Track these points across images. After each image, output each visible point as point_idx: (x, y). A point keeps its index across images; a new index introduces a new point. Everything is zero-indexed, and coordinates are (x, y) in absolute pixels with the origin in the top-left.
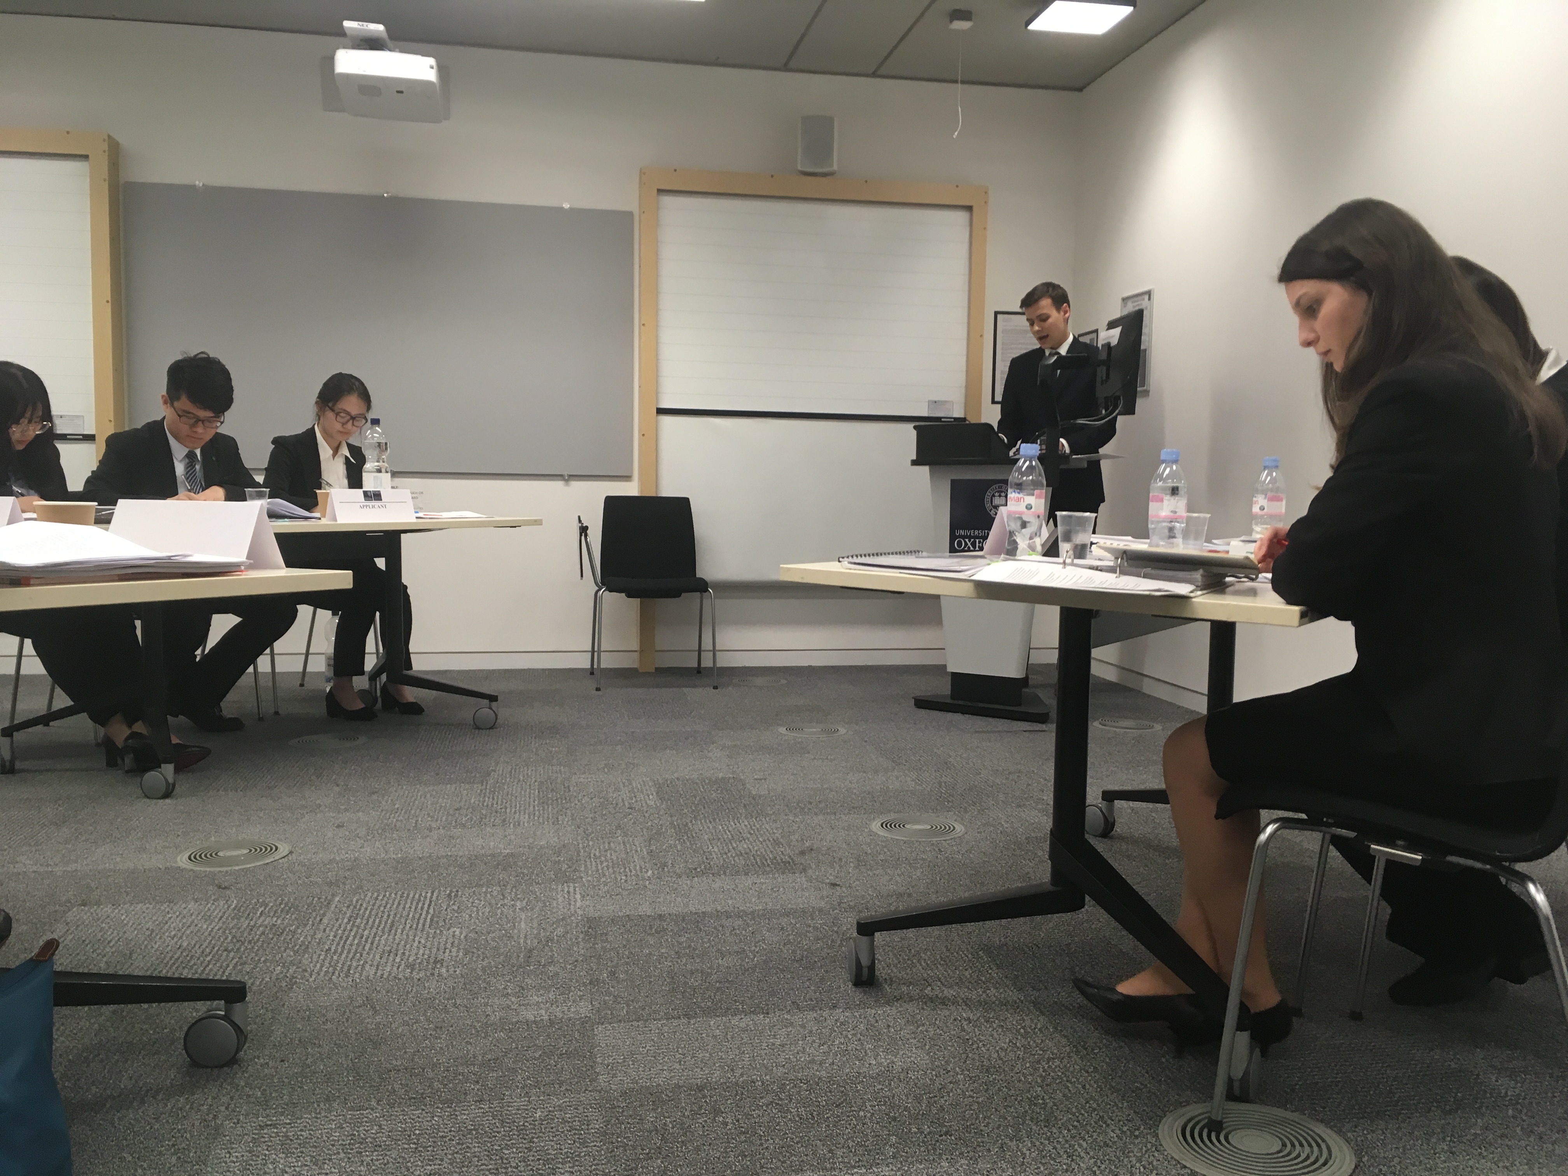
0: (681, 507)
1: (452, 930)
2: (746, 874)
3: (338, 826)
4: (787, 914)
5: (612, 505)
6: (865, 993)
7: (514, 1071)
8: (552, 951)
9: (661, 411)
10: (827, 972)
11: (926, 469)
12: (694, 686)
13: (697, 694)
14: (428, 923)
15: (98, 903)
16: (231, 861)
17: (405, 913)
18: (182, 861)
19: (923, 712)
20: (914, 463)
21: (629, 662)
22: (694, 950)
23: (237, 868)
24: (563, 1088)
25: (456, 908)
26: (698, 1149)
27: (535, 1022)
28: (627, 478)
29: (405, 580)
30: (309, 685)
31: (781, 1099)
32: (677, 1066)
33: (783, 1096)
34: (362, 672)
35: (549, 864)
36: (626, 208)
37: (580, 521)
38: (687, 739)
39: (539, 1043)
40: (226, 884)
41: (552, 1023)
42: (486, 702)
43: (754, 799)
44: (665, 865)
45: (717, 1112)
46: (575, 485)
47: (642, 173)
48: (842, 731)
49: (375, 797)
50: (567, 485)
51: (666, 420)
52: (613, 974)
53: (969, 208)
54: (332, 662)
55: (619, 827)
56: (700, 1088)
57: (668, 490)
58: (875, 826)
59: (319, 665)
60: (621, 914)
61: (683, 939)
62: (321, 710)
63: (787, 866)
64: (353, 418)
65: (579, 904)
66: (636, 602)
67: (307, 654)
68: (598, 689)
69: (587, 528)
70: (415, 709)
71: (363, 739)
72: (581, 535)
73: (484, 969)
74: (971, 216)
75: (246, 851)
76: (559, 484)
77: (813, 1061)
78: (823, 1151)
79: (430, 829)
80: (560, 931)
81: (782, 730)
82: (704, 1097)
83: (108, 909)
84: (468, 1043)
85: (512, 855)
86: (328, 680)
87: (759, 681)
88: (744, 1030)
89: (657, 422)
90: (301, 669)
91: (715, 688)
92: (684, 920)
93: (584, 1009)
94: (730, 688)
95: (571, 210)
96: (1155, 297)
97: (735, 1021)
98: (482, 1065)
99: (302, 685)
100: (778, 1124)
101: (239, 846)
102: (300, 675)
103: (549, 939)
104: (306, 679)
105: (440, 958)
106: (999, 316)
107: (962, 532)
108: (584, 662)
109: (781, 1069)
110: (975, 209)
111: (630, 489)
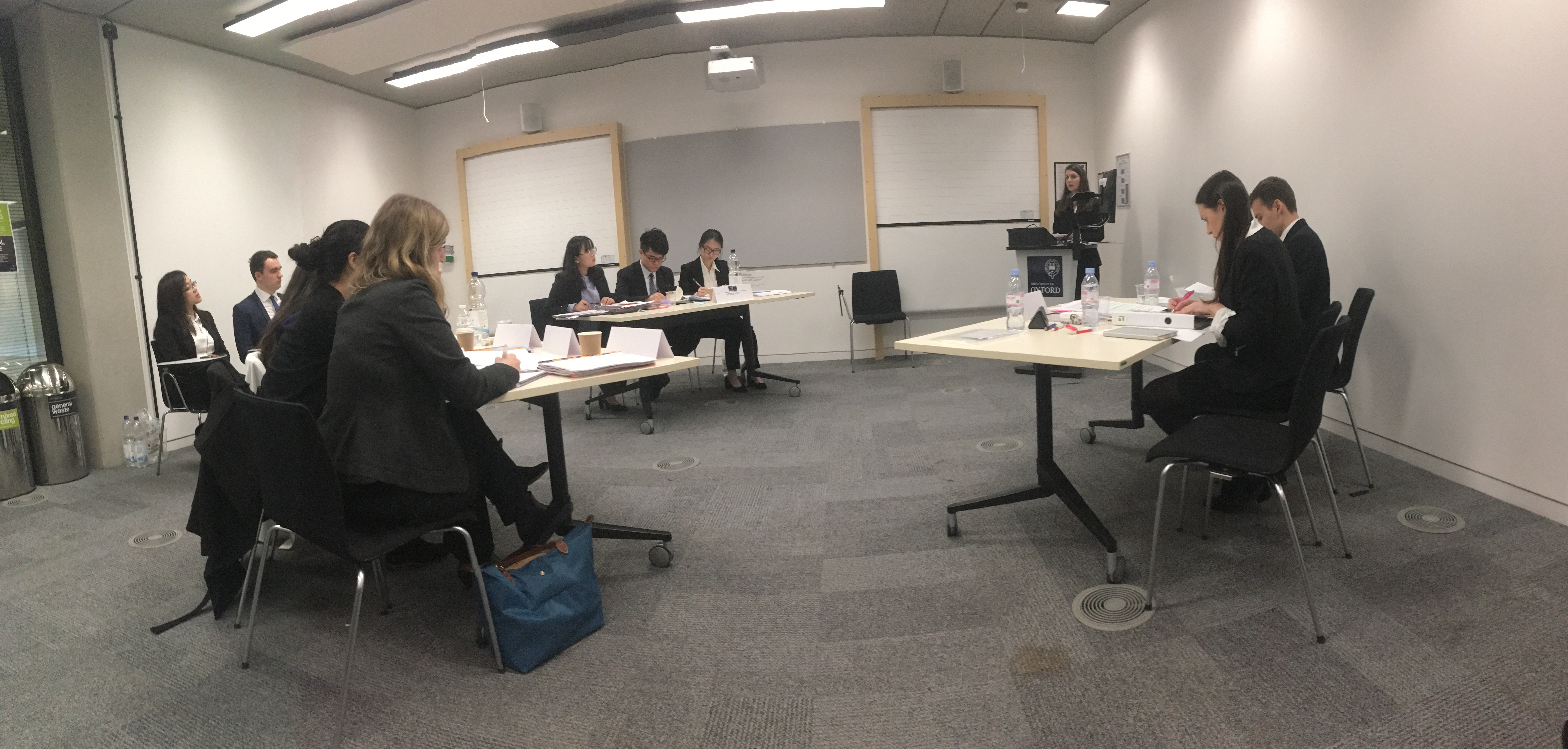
0: (892, 275)
1: (768, 506)
2: (908, 476)
3: (722, 450)
4: (924, 498)
5: (857, 277)
6: (952, 540)
7: (786, 580)
8: (810, 520)
9: (879, 226)
10: (937, 529)
11: (1014, 252)
12: (902, 367)
13: (903, 372)
14: (757, 503)
15: (621, 485)
16: (674, 467)
17: (747, 497)
18: (655, 466)
19: (1019, 376)
20: (1008, 249)
21: (872, 354)
22: (875, 519)
23: (677, 470)
24: (805, 591)
25: (770, 495)
26: (859, 624)
27: (798, 556)
28: (864, 262)
29: (752, 324)
30: (716, 373)
31: (901, 598)
32: (856, 581)
33: (902, 596)
34: (738, 367)
35: (815, 472)
36: (856, 120)
37: (839, 288)
38: (893, 399)
39: (798, 567)
40: (672, 479)
41: (805, 557)
42: (794, 384)
43: (920, 433)
44: (869, 472)
45: (871, 605)
46: (838, 267)
47: (862, 100)
48: (974, 389)
49: (740, 434)
50: (834, 268)
51: (882, 230)
52: (835, 532)
53: (1037, 107)
54: (725, 362)
55: (850, 452)
56: (865, 593)
57: (885, 267)
58: (978, 446)
59: (720, 361)
60: (844, 500)
61: (871, 513)
62: (722, 384)
63: (930, 471)
64: (712, 251)
65: (826, 494)
66: (872, 326)
67: (714, 356)
68: (853, 372)
69: (842, 291)
70: (763, 387)
71: (737, 402)
72: (840, 295)
73: (779, 528)
74: (1038, 111)
75: (681, 462)
76: (830, 268)
77: (920, 578)
78: (916, 625)
79: (763, 453)
80: (815, 509)
81: (943, 391)
82: (866, 597)
83: (624, 488)
84: (768, 565)
85: (798, 468)
86: (724, 371)
87: (937, 362)
88: (891, 562)
89: (877, 231)
90: (712, 364)
91: (913, 367)
92: (873, 503)
93: (820, 551)
94: (921, 367)
95: (826, 123)
96: (1131, 156)
97: (887, 557)
98: (773, 577)
99: (713, 373)
100: (897, 611)
101: (678, 459)
102: (712, 368)
103: (809, 514)
104: (715, 369)
105: (760, 520)
106: (1057, 165)
107: (1034, 284)
108: (848, 357)
109: (904, 582)
110: (1039, 108)
111: (866, 268)
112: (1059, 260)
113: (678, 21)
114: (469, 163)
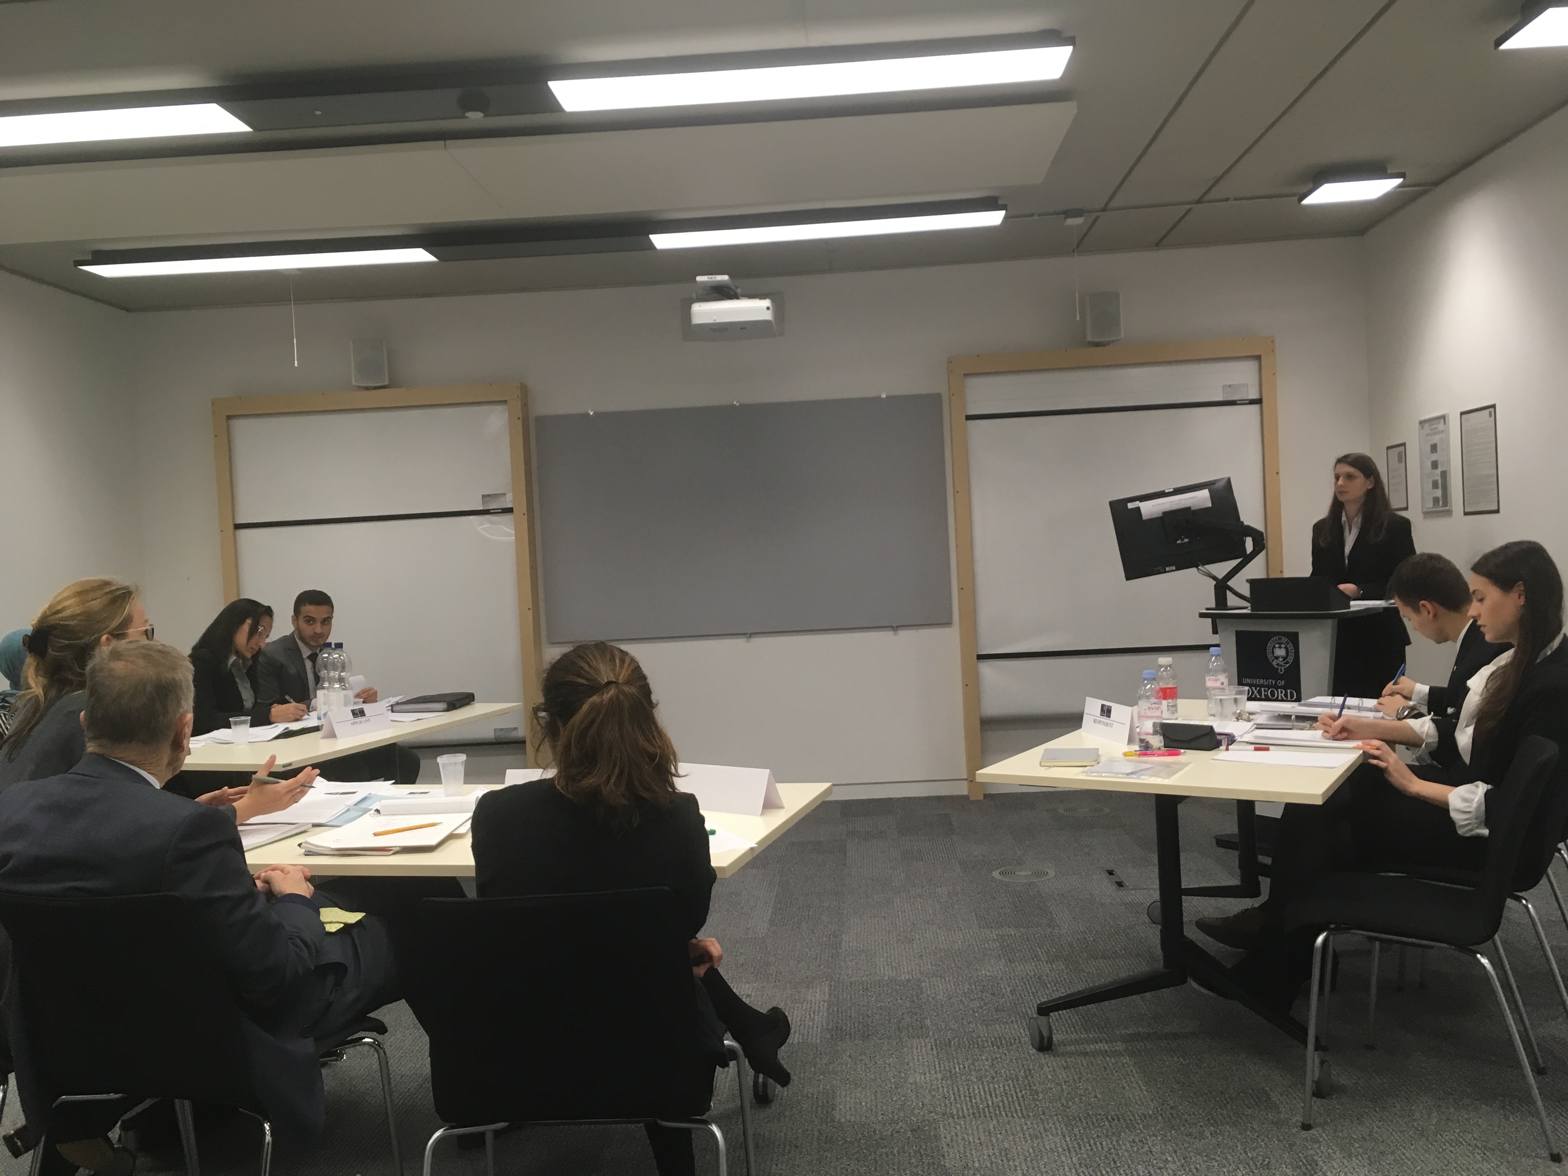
112: (1294, 638)
113: (651, 246)
114: (239, 425)
